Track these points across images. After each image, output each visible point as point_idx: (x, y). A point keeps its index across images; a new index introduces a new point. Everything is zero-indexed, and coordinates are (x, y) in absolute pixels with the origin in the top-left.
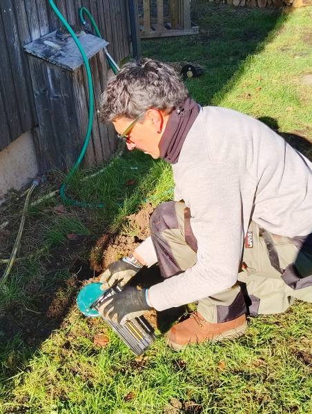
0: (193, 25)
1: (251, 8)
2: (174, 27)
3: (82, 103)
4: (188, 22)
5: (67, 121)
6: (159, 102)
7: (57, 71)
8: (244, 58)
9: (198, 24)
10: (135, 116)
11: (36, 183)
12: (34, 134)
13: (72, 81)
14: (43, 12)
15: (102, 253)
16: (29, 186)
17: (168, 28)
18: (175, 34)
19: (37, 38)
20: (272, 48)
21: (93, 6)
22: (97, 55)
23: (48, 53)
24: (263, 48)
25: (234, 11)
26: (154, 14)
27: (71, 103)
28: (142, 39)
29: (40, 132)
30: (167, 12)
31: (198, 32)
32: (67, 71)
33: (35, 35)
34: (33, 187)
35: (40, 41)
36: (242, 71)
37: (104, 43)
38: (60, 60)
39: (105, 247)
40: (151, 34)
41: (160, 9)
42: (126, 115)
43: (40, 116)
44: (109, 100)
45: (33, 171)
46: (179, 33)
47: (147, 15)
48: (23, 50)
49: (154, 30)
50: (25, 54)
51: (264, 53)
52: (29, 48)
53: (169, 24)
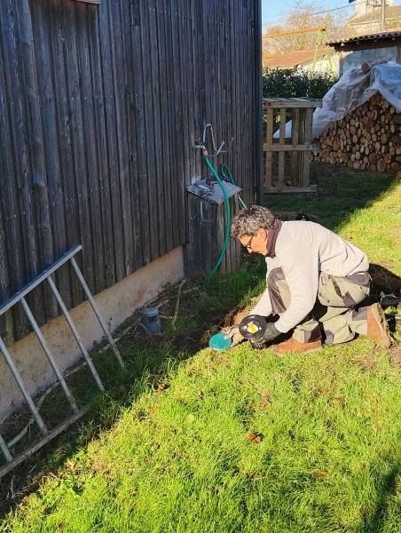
0: (311, 184)
1: (371, 171)
2: (293, 185)
3: (221, 227)
4: (306, 180)
5: (210, 240)
6: (263, 225)
7: (207, 204)
8: (352, 212)
9: (317, 183)
10: (252, 234)
11: (184, 281)
12: (184, 247)
13: (216, 211)
14: (199, 166)
15: (232, 318)
16: (180, 282)
17: (288, 185)
18: (294, 191)
19: (194, 182)
20: (379, 206)
21: (230, 163)
22: (234, 196)
23: (202, 192)
24: (371, 205)
25: (352, 173)
26: (275, 172)
27: (215, 226)
28: (266, 194)
29: (190, 247)
30: (287, 171)
31: (315, 190)
32: (214, 205)
33: (194, 181)
34: (182, 284)
35: (196, 185)
36: (348, 221)
37: (239, 189)
38: (210, 197)
39: (235, 314)
40: (272, 189)
41: (281, 169)
42: (247, 234)
43: (191, 235)
44: (237, 228)
45: (181, 274)
46: (298, 190)
47: (269, 173)
48: (186, 189)
49: (274, 186)
50: (187, 192)
51: (371, 209)
52: (190, 189)
53: (289, 182)
